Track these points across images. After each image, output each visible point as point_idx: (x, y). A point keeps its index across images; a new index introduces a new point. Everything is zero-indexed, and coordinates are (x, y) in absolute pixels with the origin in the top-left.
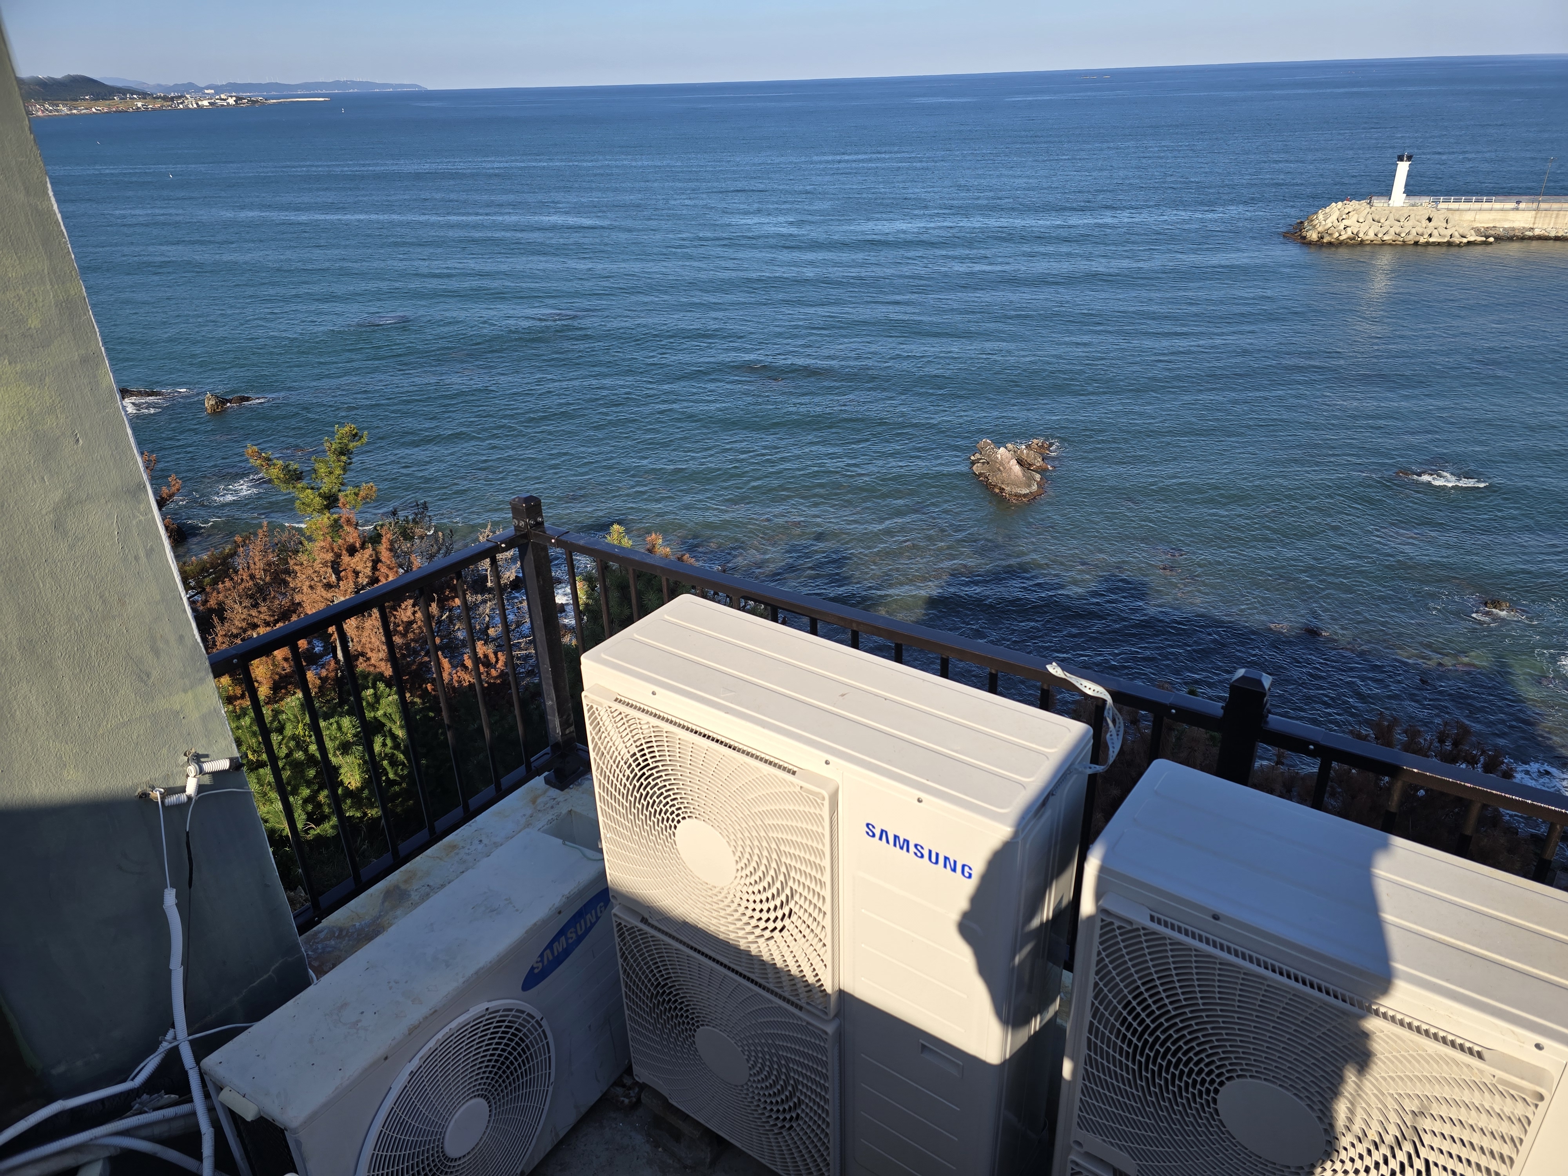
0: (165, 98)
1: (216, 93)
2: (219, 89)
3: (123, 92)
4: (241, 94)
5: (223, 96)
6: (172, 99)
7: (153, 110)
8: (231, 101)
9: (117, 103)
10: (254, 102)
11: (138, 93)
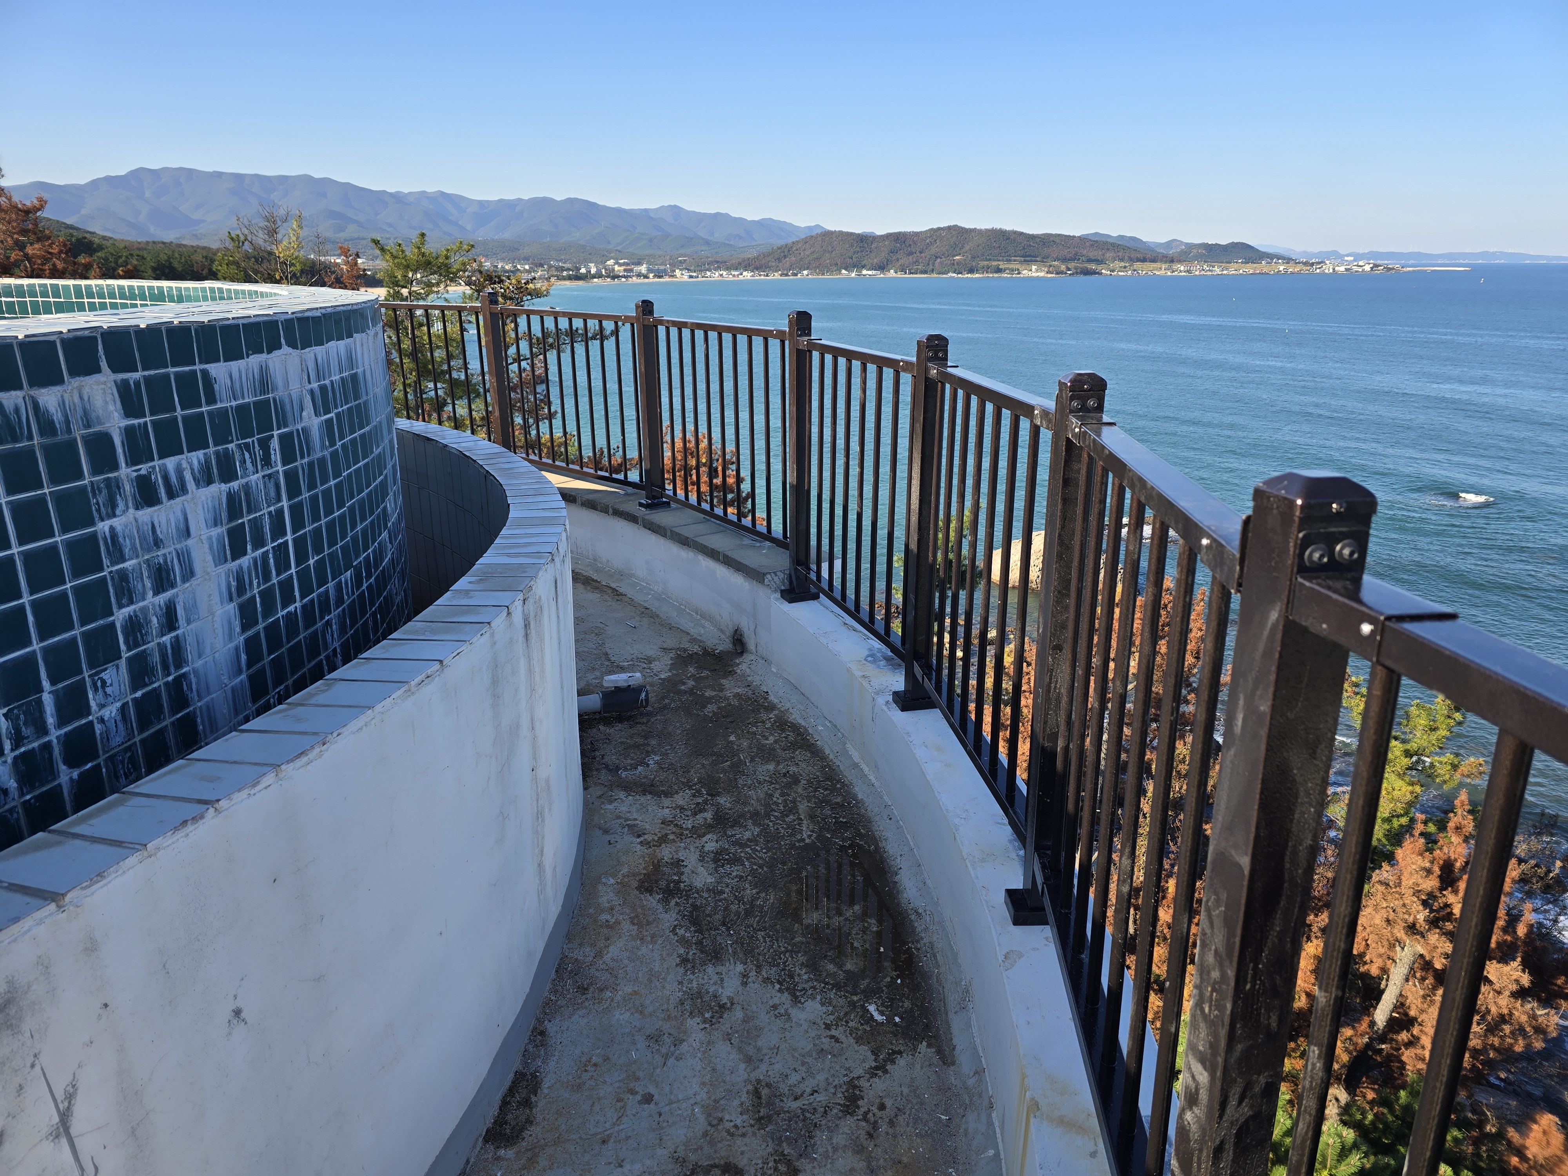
0: (1306, 264)
1: (1355, 260)
2: (1358, 257)
3: (1270, 257)
4: (1379, 262)
5: (1361, 263)
6: (1312, 264)
7: (1292, 273)
8: (1367, 268)
9: (1263, 266)
10: (1390, 269)
11: (1283, 258)
